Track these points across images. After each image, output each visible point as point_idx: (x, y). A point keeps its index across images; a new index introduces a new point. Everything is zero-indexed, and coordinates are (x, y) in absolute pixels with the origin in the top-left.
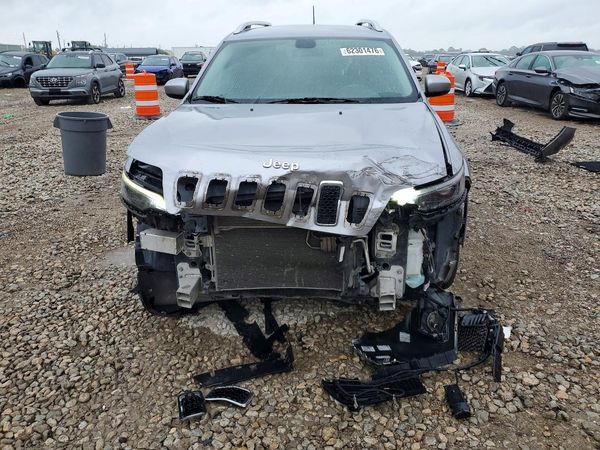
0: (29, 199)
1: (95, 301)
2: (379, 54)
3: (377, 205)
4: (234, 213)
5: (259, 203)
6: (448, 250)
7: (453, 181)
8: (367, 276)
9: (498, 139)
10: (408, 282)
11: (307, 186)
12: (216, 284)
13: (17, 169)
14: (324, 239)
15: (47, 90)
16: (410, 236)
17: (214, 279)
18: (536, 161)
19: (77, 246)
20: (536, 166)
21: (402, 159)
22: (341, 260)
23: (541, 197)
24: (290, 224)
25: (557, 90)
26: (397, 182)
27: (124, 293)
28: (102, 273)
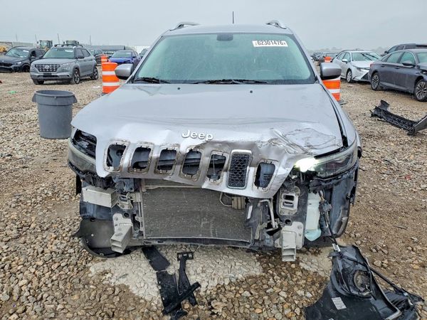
0: (7, 158)
1: (35, 254)
2: (284, 45)
3: (282, 171)
4: (156, 177)
5: (178, 168)
6: (341, 208)
7: (348, 151)
8: (271, 229)
9: (376, 115)
10: (307, 236)
11: (220, 154)
12: (144, 233)
13: (5, 132)
14: (235, 198)
15: (42, 74)
16: (309, 197)
17: (142, 229)
18: (408, 135)
19: (33, 200)
20: (409, 138)
21: (304, 132)
22: (249, 217)
23: (417, 166)
24: (205, 186)
25: (420, 78)
26: (299, 151)
27: (62, 247)
28: (47, 226)
